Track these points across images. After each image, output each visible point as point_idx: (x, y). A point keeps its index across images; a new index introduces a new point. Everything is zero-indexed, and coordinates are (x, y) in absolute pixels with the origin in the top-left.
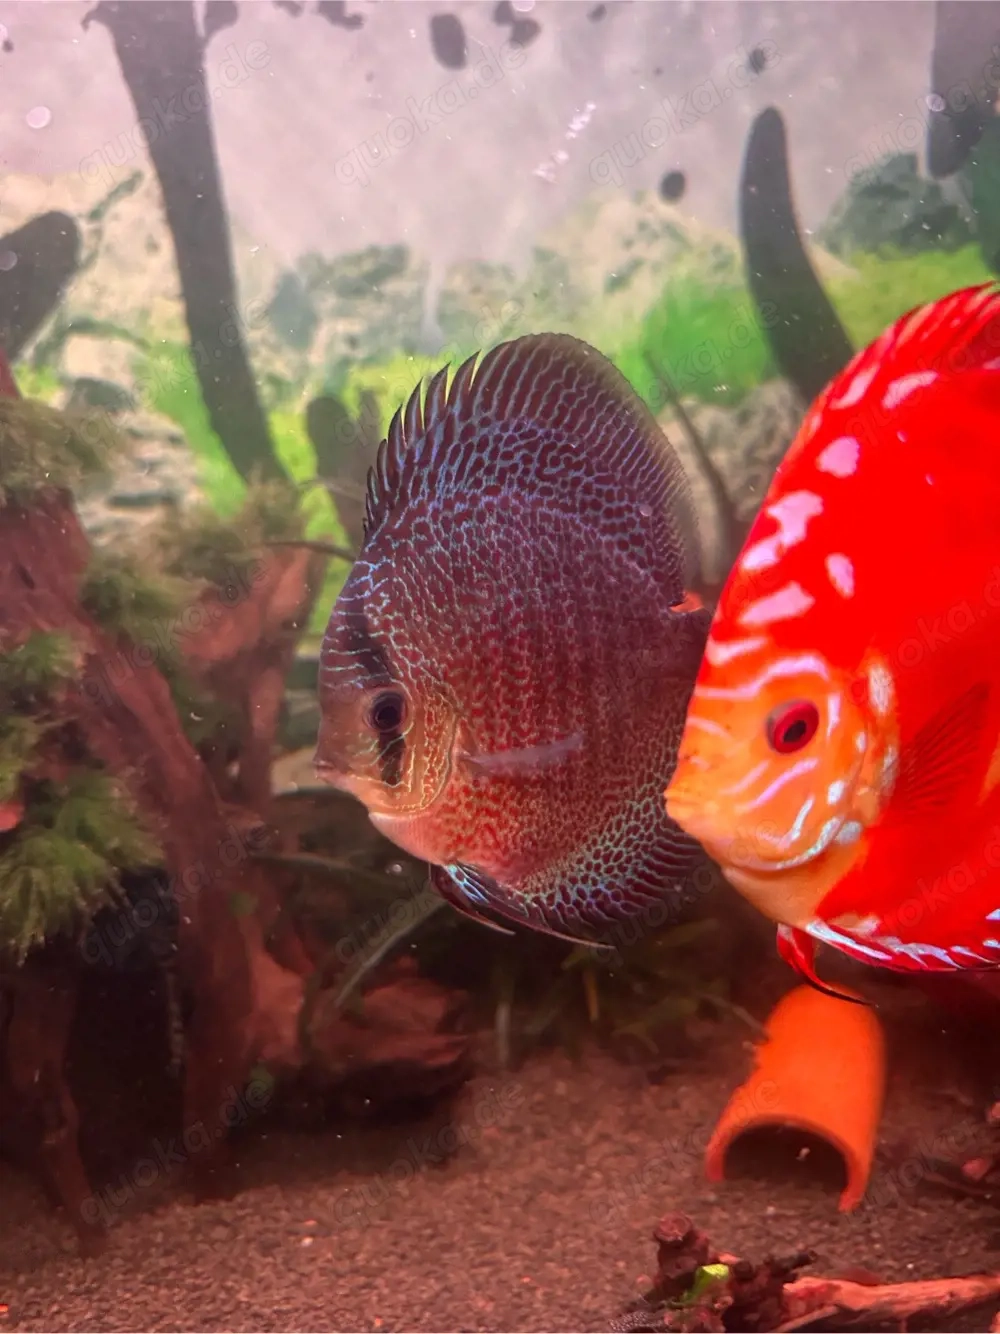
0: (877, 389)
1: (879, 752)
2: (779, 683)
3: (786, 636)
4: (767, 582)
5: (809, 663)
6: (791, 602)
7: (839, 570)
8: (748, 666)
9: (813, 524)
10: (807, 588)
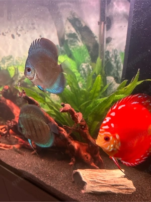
0: (117, 107)
1: (118, 143)
2: (105, 134)
3: (106, 130)
4: (105, 125)
5: (109, 133)
6: (107, 127)
7: (112, 125)
8: (102, 132)
9: (110, 120)
10: (109, 126)
